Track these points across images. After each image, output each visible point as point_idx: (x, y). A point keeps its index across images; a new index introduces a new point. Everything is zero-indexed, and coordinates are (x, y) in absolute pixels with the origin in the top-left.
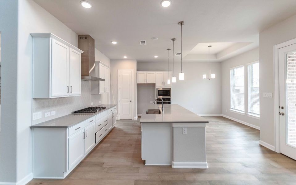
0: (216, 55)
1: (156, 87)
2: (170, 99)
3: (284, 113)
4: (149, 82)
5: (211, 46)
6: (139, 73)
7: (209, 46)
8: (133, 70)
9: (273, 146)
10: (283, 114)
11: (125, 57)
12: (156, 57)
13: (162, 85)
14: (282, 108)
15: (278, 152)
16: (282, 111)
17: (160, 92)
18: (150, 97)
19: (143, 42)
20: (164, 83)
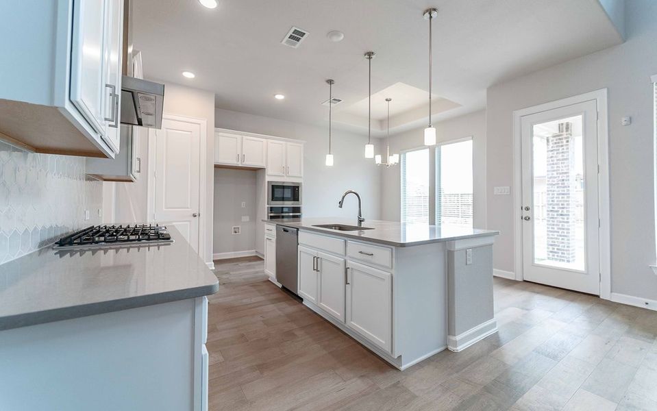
0: (383, 122)
1: (268, 179)
2: (297, 210)
3: (530, 216)
4: (249, 163)
5: (390, 100)
6: (220, 134)
7: (387, 100)
8: (204, 123)
9: (511, 273)
10: (528, 219)
11: (189, 75)
12: (280, 97)
13: (281, 174)
14: (527, 209)
15: (519, 279)
16: (526, 214)
17: (276, 190)
18: (243, 204)
19: (297, 36)
20: (286, 170)
